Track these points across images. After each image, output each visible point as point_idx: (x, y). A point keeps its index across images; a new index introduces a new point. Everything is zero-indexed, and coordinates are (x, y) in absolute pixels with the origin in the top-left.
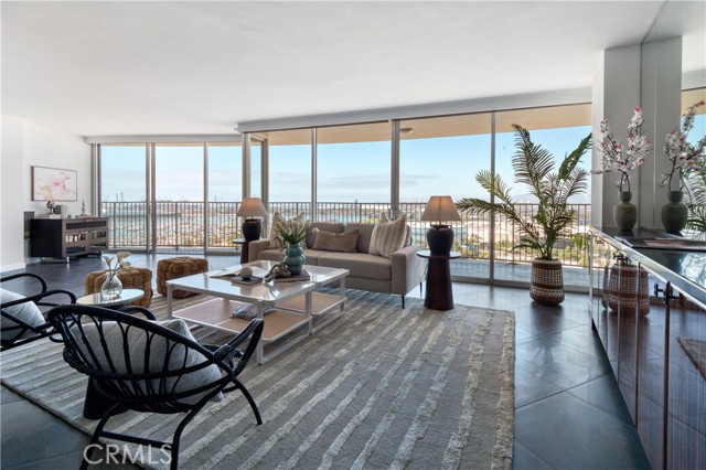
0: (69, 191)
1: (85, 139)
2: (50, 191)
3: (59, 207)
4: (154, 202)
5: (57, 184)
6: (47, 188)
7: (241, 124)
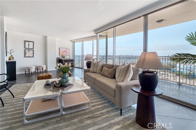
0: (67, 53)
1: (71, 41)
2: (63, 53)
3: (64, 57)
4: (83, 56)
5: (65, 51)
6: (63, 52)
7: (95, 31)
